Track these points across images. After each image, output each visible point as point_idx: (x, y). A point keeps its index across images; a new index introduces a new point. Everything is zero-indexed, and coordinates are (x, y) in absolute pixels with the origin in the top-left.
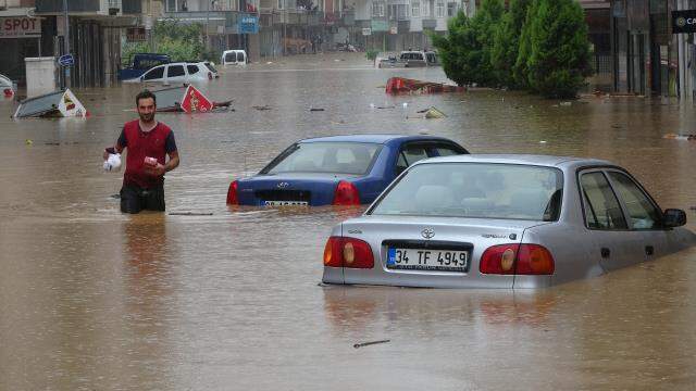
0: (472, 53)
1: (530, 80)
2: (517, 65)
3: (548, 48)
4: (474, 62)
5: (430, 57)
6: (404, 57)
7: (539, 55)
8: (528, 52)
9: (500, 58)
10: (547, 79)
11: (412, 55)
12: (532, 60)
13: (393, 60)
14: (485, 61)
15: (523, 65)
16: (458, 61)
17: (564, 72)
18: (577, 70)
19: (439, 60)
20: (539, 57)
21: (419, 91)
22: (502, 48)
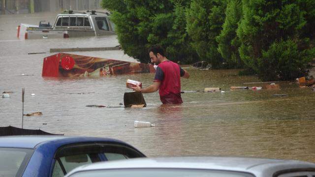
0: (159, 17)
1: (242, 56)
2: (223, 33)
3: (265, 9)
4: (163, 30)
5: (100, 22)
6: (61, 22)
7: (254, 19)
8: (239, 16)
9: (199, 24)
10: (266, 54)
11: (73, 19)
12: (243, 27)
13: (45, 27)
14: (178, 28)
15: (232, 35)
16: (140, 29)
17: (289, 43)
18: (307, 40)
19: (114, 26)
20: (253, 23)
21: (97, 73)
22: (203, 10)
